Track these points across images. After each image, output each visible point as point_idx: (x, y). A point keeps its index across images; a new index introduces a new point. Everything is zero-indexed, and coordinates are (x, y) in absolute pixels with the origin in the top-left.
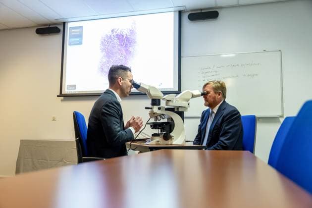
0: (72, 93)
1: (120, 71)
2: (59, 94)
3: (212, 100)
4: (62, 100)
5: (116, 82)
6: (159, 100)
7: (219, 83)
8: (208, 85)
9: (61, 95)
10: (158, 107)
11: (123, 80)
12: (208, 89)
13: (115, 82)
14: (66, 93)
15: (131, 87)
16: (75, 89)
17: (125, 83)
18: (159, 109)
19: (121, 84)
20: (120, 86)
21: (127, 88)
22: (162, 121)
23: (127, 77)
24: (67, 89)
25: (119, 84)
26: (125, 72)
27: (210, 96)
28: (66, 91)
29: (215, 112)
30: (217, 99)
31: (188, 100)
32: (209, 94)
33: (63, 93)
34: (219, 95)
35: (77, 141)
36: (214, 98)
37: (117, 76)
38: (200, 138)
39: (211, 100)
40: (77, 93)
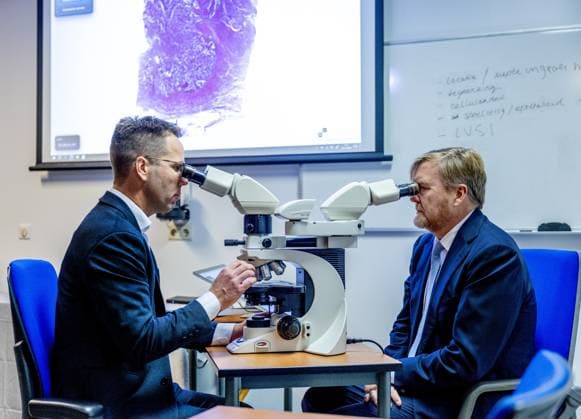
0: (71, 160)
1: (142, 138)
2: (34, 164)
3: (436, 211)
4: (44, 181)
5: (131, 171)
6: (267, 218)
7: (460, 157)
8: (424, 164)
9: (39, 166)
10: (264, 237)
11: (151, 163)
12: (425, 176)
13: (128, 170)
14: (54, 160)
15: (180, 183)
16: (77, 147)
17: (157, 173)
18: (267, 244)
19: (144, 178)
20: (144, 182)
21: (164, 187)
22: (275, 280)
23: (165, 154)
24: (57, 148)
25: (140, 178)
26: (159, 139)
27: (429, 199)
28: (53, 154)
29: (448, 249)
30: (451, 209)
31: (357, 214)
32: (429, 193)
33: (44, 160)
34: (459, 195)
35: (16, 349)
36: (443, 205)
37: (131, 153)
38: (408, 322)
39: (433, 210)
40: (83, 158)
